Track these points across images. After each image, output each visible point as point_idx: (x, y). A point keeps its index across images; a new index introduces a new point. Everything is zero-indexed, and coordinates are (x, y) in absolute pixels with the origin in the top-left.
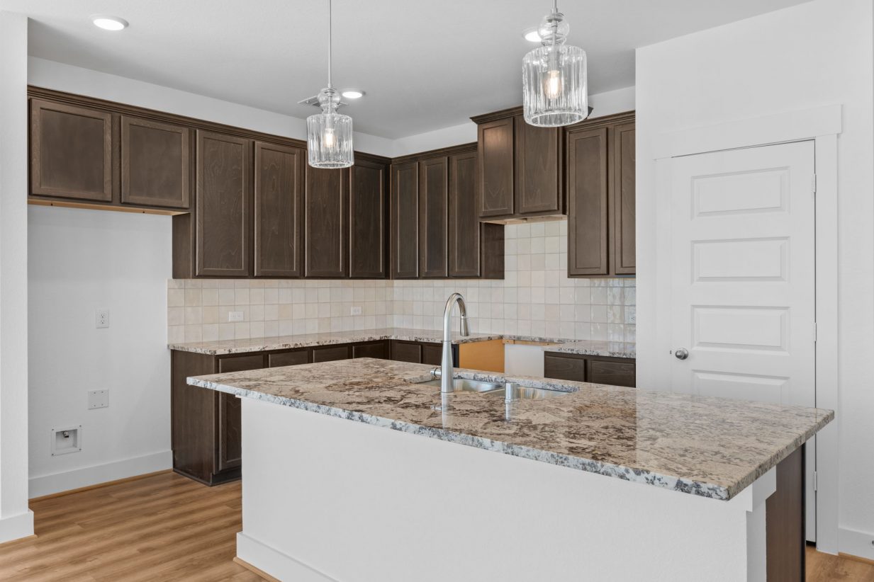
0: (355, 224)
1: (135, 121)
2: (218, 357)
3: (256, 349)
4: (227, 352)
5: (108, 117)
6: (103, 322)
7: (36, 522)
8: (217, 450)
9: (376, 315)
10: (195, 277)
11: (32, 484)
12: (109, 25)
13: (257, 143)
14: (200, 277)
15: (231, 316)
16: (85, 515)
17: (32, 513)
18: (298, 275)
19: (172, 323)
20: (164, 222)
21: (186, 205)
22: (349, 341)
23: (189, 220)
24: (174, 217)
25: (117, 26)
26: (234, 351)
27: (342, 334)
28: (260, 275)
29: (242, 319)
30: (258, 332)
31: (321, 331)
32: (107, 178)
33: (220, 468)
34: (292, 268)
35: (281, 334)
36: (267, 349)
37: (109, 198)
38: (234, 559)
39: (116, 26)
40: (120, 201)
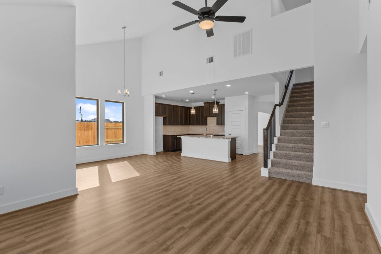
0: (185, 117)
2: (172, 136)
8: (171, 148)
9: (187, 131)
15: (169, 131)
17: (156, 154)
20: (162, 118)
23: (166, 118)
40: (160, 116)
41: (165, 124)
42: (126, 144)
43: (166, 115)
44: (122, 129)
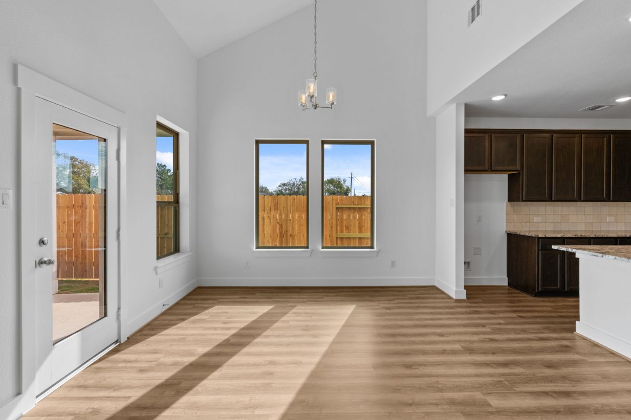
0: (615, 170)
1: (497, 135)
2: (539, 238)
3: (559, 236)
4: (544, 236)
5: (487, 136)
6: (479, 220)
7: (467, 294)
8: (538, 281)
9: (625, 223)
10: (523, 201)
11: (466, 280)
12: (498, 98)
13: (554, 135)
14: (525, 201)
15: (535, 219)
16: (483, 296)
17: (466, 291)
18: (577, 199)
19: (508, 221)
20: (504, 177)
21: (519, 169)
22: (616, 236)
23: (520, 176)
24: (509, 175)
25: (503, 97)
26: (547, 236)
27: (609, 232)
28: (555, 200)
29: (541, 221)
30: (550, 228)
31: (587, 229)
32: (486, 160)
33: (540, 290)
34: (574, 196)
35: (571, 229)
36: (565, 236)
37: (487, 169)
38: (574, 333)
39: (501, 97)
40: (492, 170)
41: (514, 196)
42: (378, 252)
43: (518, 167)
44: (369, 211)
